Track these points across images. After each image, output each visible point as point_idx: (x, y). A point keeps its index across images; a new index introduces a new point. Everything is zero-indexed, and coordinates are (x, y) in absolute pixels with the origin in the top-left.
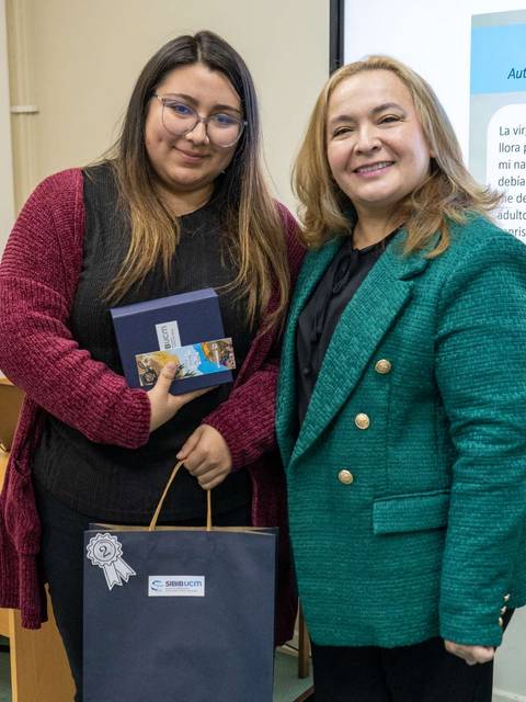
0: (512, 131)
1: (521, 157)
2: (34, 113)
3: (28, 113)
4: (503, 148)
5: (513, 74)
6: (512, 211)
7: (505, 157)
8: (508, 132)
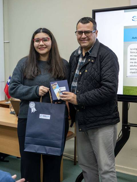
0: (133, 49)
1: (135, 54)
2: (8, 42)
3: (7, 43)
4: (131, 52)
5: (133, 38)
6: (133, 65)
7: (131, 54)
8: (132, 49)
